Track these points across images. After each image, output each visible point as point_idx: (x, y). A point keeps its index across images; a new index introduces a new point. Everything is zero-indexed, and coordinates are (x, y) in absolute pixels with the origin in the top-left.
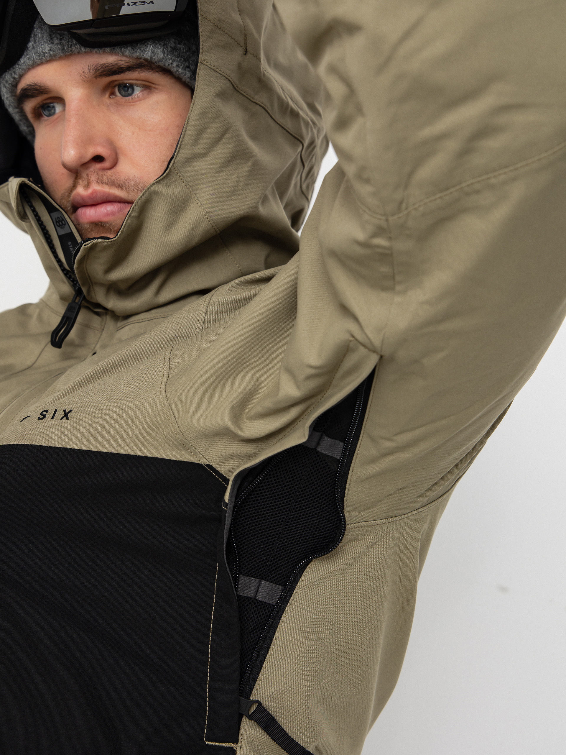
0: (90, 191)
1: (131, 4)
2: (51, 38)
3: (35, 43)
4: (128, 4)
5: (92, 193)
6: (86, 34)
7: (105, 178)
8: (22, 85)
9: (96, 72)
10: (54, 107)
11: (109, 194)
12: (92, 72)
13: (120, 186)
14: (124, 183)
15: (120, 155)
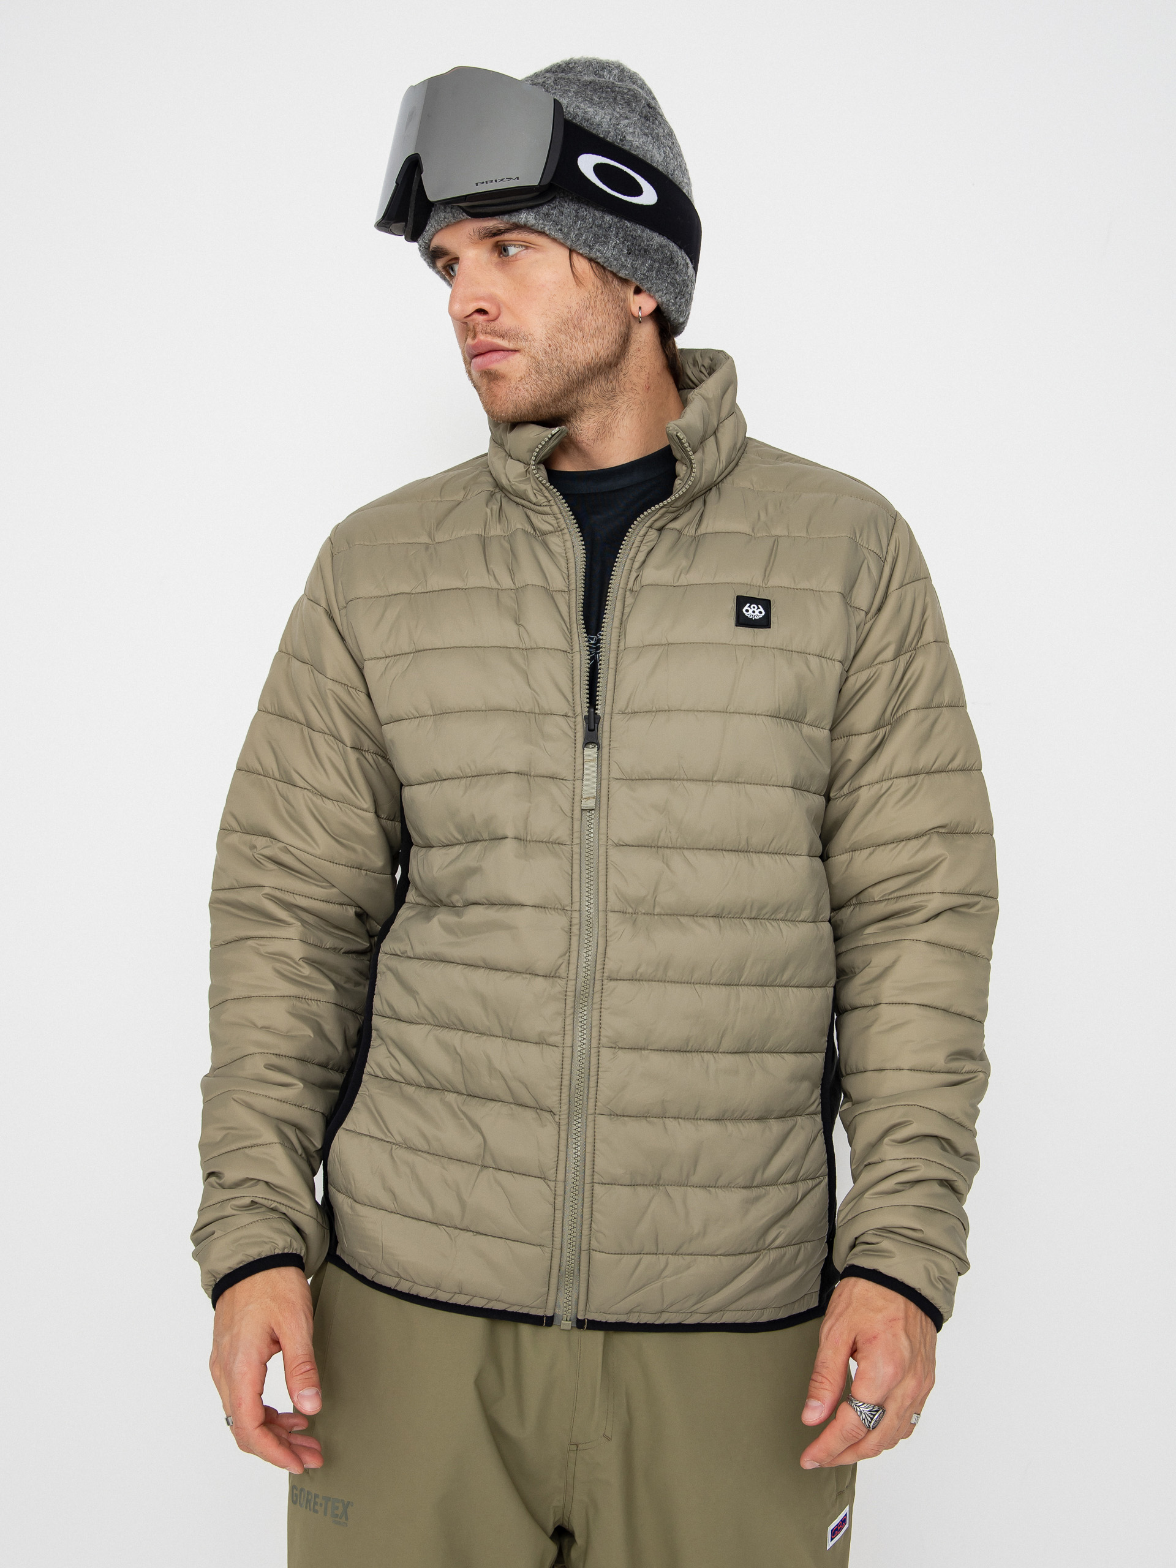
0: (476, 341)
1: (498, 181)
4: (496, 181)
5: (478, 344)
7: (489, 328)
9: (484, 235)
11: (494, 344)
12: (478, 235)
13: (502, 336)
14: (506, 333)
15: (503, 309)
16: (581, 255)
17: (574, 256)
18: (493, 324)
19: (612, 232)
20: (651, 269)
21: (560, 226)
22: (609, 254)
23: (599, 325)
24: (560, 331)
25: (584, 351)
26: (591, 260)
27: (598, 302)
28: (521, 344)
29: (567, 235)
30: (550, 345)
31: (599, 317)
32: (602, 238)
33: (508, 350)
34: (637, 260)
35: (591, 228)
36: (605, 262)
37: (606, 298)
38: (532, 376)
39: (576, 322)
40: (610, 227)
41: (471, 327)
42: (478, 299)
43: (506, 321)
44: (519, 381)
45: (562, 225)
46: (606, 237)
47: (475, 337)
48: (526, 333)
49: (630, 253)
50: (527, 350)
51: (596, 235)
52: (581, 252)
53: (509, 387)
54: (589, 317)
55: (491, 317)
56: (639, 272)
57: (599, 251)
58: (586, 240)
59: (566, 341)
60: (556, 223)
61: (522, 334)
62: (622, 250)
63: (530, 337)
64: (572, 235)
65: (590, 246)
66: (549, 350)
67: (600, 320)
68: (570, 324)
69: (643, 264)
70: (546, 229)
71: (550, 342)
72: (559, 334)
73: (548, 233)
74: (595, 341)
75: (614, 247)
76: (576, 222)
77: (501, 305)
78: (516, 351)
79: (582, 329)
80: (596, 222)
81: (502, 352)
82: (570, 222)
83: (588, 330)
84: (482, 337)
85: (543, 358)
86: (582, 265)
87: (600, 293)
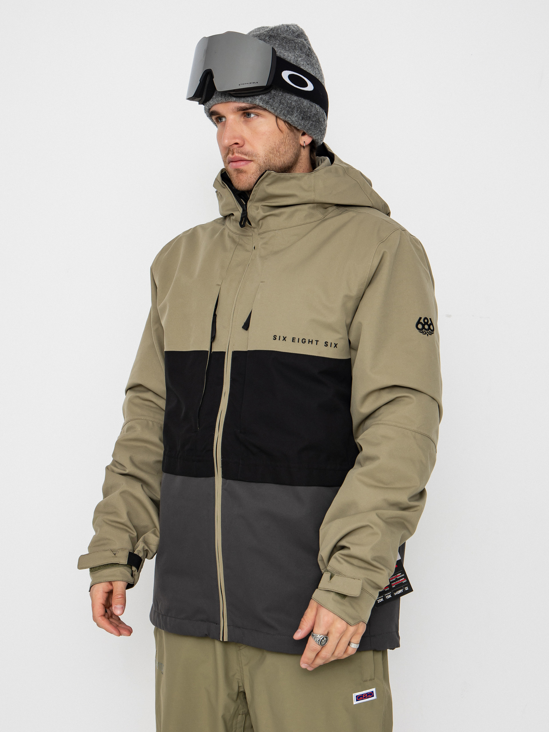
0: (234, 156)
1: (249, 84)
2: (222, 95)
3: (216, 96)
4: (248, 84)
5: (234, 157)
6: (233, 93)
7: (239, 150)
8: (211, 110)
9: (237, 109)
10: (222, 119)
11: (241, 158)
12: (236, 109)
13: (246, 155)
14: (247, 153)
15: (246, 142)
16: (281, 119)
17: (278, 120)
18: (241, 148)
19: (295, 110)
20: (312, 125)
21: (273, 107)
22: (294, 119)
23: (286, 150)
24: (270, 153)
25: (279, 161)
26: (285, 122)
27: (287, 140)
28: (254, 158)
29: (276, 111)
30: (266, 159)
31: (286, 147)
32: (290, 112)
33: (248, 161)
34: (306, 121)
35: (286, 108)
36: (292, 123)
37: (290, 138)
38: (258, 172)
39: (277, 149)
40: (294, 108)
41: (231, 150)
42: (235, 138)
43: (247, 148)
44: (252, 174)
45: (274, 106)
46: (292, 112)
47: (233, 154)
48: (256, 154)
49: (303, 119)
50: (256, 161)
51: (288, 111)
52: (281, 118)
53: (248, 177)
54: (283, 147)
55: (241, 145)
56: (307, 127)
57: (290, 118)
58: (284, 113)
59: (273, 157)
60: (271, 106)
61: (254, 154)
62: (299, 118)
63: (258, 155)
64: (278, 111)
65: (285, 116)
66: (265, 161)
67: (287, 148)
68: (275, 150)
69: (308, 123)
70: (267, 108)
71: (266, 158)
72: (270, 154)
73: (268, 109)
74: (284, 157)
75: (296, 116)
76: (280, 105)
77: (245, 140)
78: (251, 161)
79: (279, 152)
80: (288, 105)
81: (245, 161)
82: (277, 105)
83: (281, 152)
84: (236, 155)
85: (263, 165)
86: (281, 123)
87: (288, 136)
